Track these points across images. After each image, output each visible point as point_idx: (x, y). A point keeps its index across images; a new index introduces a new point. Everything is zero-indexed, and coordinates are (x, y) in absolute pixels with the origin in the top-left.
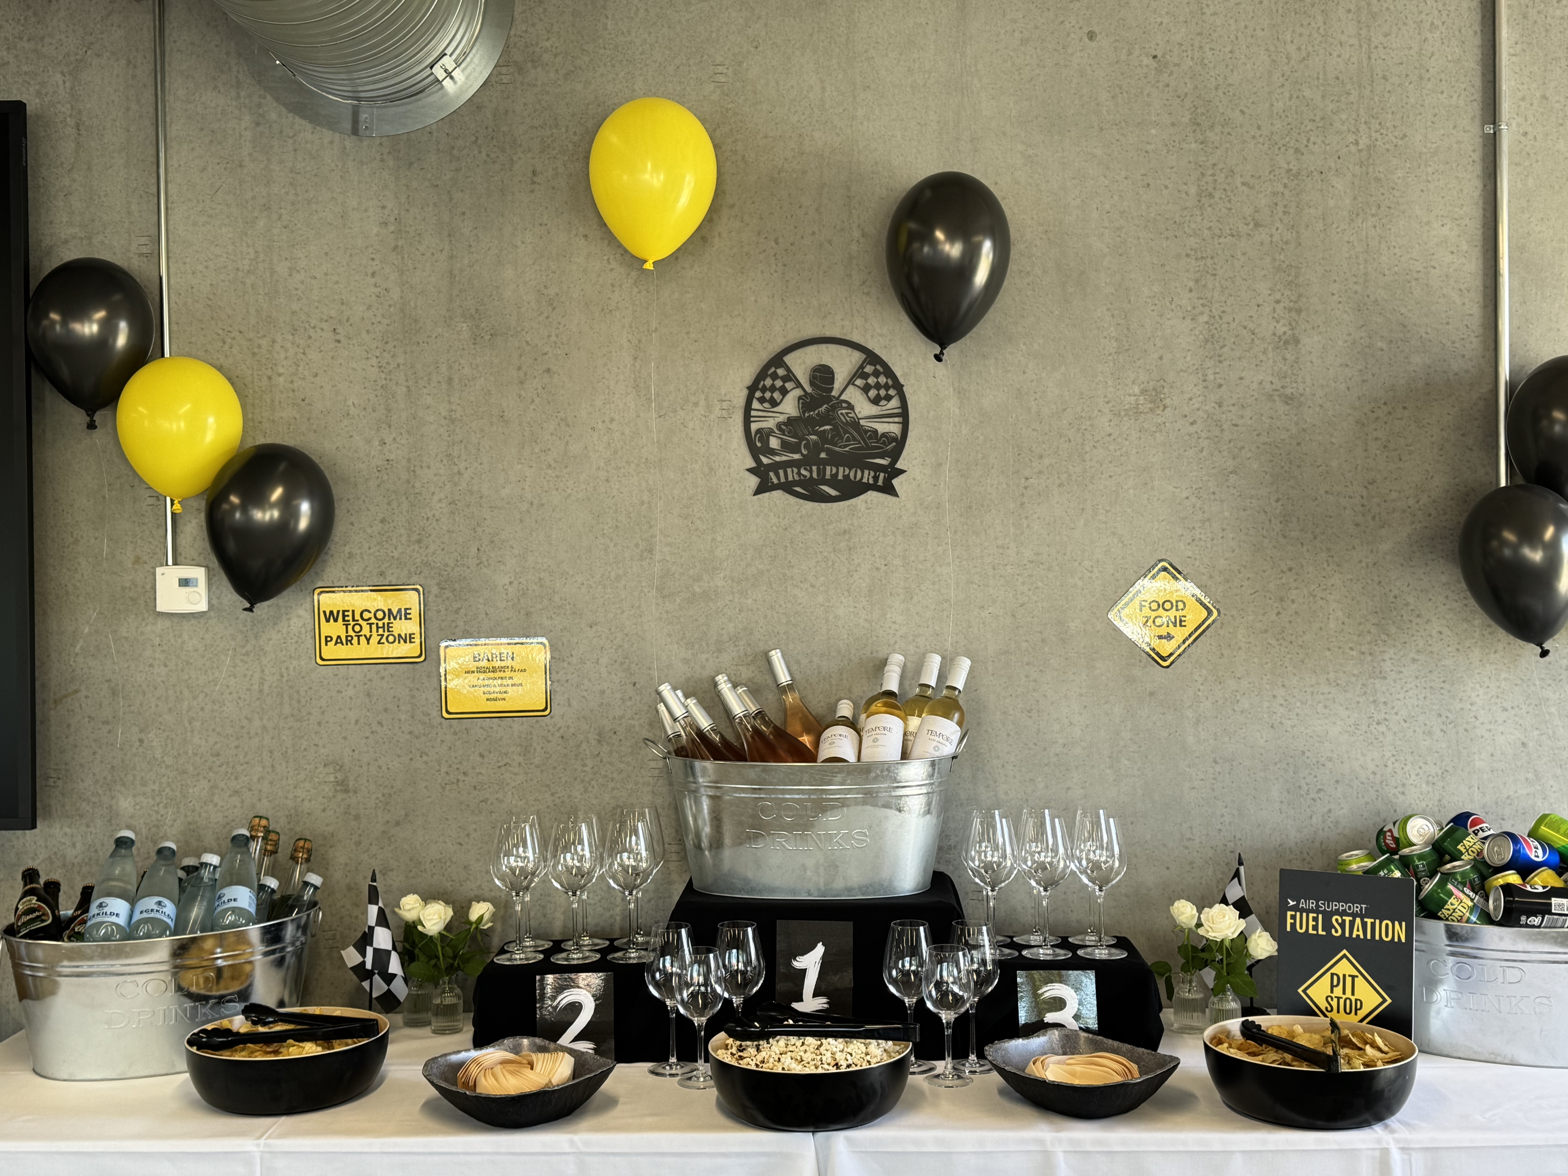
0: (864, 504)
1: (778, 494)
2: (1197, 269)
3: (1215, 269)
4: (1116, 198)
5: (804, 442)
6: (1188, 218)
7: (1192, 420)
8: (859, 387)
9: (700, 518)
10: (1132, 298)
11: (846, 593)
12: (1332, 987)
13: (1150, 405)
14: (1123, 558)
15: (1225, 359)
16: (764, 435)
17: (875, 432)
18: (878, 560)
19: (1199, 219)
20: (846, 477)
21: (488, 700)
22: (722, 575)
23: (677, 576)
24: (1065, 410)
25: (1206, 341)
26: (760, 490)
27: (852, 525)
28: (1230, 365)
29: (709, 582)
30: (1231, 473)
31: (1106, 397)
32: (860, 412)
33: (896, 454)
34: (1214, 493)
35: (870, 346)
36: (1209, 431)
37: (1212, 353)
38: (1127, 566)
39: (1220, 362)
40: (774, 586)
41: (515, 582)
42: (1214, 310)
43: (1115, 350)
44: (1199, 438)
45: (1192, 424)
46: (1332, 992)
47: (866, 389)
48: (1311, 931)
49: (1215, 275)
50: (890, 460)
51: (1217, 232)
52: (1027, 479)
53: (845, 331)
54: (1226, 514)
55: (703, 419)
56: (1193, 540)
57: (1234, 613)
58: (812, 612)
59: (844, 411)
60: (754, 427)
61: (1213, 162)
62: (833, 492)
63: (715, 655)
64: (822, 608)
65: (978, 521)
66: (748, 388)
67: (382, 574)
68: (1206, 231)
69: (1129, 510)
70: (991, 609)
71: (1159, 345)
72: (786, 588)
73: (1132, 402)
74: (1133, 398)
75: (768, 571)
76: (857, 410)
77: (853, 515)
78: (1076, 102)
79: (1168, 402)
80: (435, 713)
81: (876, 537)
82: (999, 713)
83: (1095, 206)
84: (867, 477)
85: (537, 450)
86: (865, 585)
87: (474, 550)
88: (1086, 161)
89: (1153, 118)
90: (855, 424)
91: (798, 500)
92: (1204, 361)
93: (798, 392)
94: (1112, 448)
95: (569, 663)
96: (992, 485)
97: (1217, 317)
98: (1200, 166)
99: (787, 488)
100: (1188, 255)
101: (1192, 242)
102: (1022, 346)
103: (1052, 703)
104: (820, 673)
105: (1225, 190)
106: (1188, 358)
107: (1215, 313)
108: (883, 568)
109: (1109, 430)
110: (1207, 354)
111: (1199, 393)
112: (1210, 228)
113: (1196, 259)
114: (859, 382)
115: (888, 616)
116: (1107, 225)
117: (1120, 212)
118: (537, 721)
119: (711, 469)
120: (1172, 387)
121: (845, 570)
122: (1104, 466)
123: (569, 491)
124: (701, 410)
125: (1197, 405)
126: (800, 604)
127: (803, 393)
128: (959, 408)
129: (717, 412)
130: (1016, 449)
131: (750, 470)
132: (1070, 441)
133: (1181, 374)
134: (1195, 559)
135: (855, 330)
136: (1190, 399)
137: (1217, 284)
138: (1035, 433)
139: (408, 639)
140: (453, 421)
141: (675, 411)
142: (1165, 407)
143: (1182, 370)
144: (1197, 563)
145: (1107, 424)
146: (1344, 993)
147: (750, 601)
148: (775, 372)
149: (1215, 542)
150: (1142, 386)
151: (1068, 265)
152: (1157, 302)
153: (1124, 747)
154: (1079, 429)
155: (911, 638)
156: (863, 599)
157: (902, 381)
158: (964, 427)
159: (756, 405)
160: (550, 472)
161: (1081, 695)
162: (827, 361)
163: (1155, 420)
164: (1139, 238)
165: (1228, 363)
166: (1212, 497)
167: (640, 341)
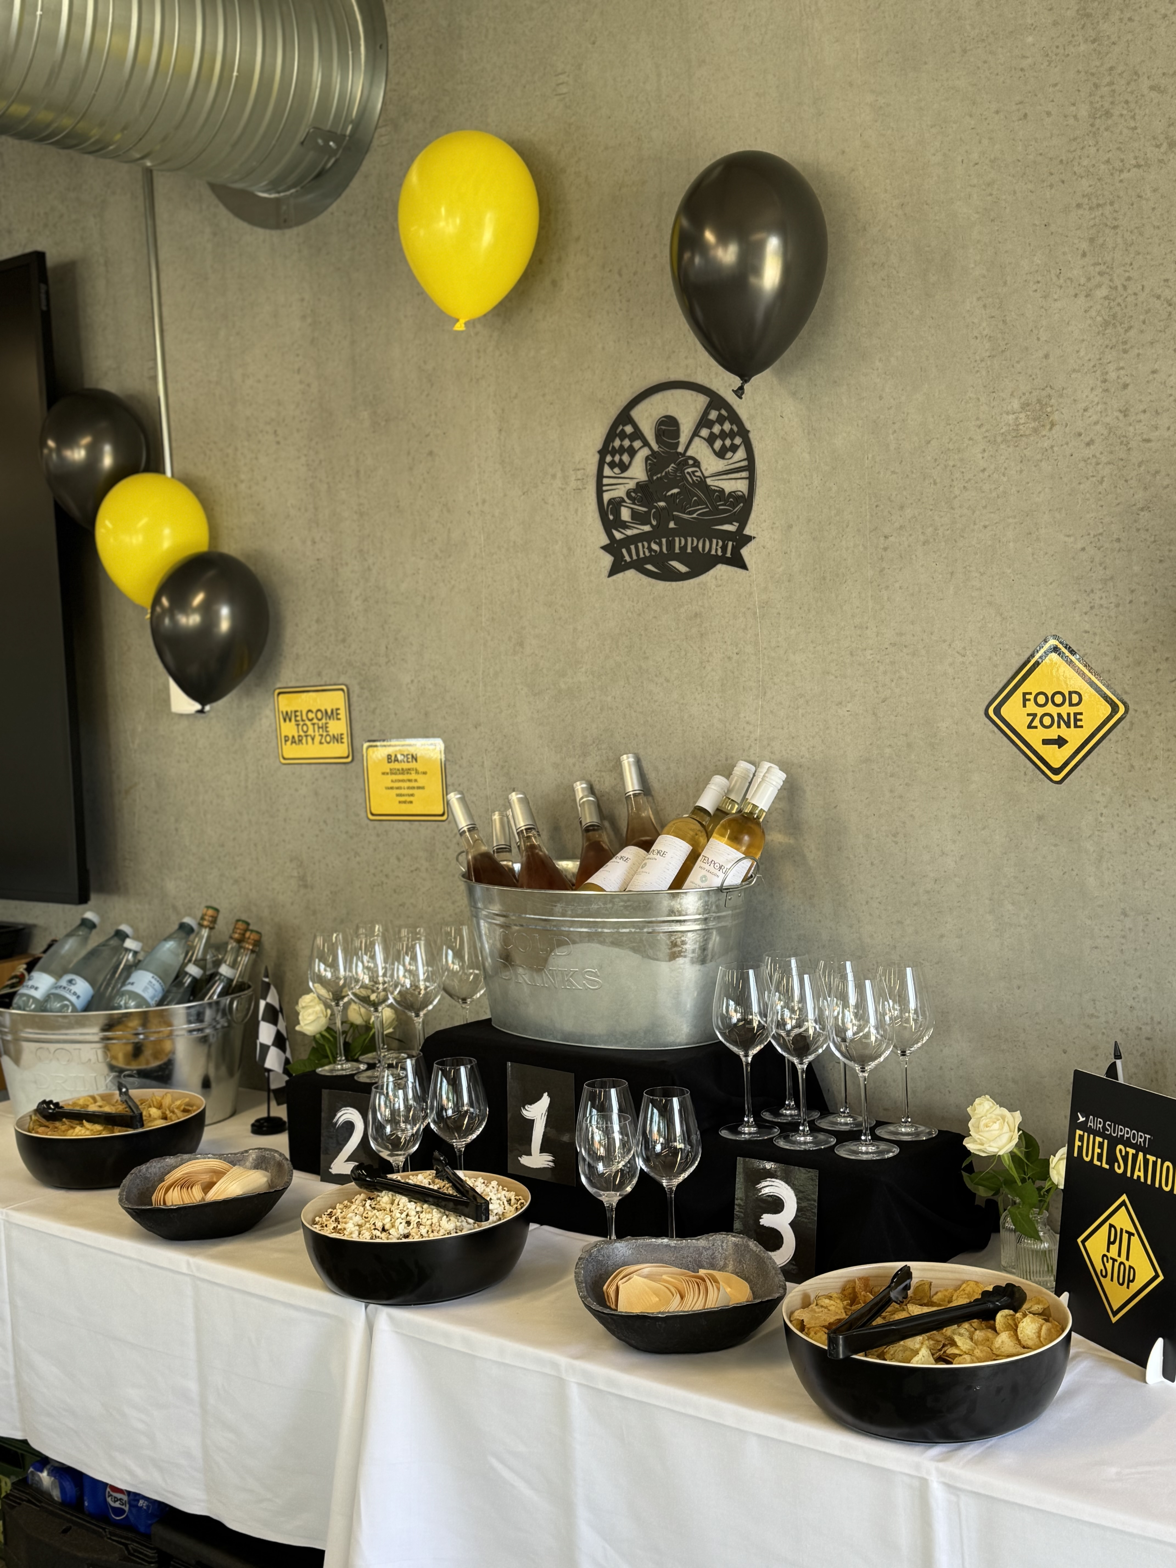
0: (714, 580)
1: (631, 574)
2: (1092, 223)
3: (1115, 219)
4: (985, 142)
5: (654, 510)
6: (1079, 152)
7: (1088, 439)
8: (704, 439)
9: (562, 606)
10: (1009, 278)
11: (699, 688)
12: (1110, 1243)
13: (1033, 425)
14: (1002, 636)
15: (1132, 347)
16: (616, 504)
17: (722, 491)
18: (730, 648)
19: (1093, 150)
20: (695, 549)
21: (400, 802)
22: (583, 670)
23: (545, 671)
24: (929, 442)
25: (1106, 324)
26: (614, 570)
27: (703, 606)
28: (1139, 355)
29: (573, 678)
30: (1142, 509)
31: (978, 419)
32: (706, 469)
33: (743, 518)
34: (1118, 540)
35: (714, 387)
36: (1111, 452)
37: (1114, 340)
38: (1007, 647)
39: (1125, 351)
40: (631, 681)
41: (416, 681)
42: (1115, 278)
43: (988, 354)
44: (1098, 464)
45: (1088, 444)
46: (1108, 1251)
47: (711, 440)
48: (1096, 1162)
49: (1115, 227)
50: (737, 524)
51: (1118, 164)
52: (886, 537)
53: (689, 371)
54: (1136, 569)
55: (561, 492)
56: (1092, 608)
57: (1148, 707)
58: (668, 711)
59: (690, 470)
60: (606, 497)
61: (1109, 66)
62: (683, 569)
63: (581, 759)
64: (677, 706)
65: (833, 595)
66: (599, 452)
67: (319, 674)
68: (1103, 167)
69: (1009, 571)
70: (850, 705)
71: (1043, 338)
72: (642, 682)
73: (1011, 422)
74: (1011, 417)
75: (625, 663)
76: (703, 468)
77: (704, 594)
78: (932, 23)
79: (1056, 417)
80: (363, 814)
81: (727, 620)
82: (861, 836)
83: (959, 159)
84: (715, 547)
85: (426, 541)
86: (717, 678)
87: (383, 648)
88: (947, 99)
89: (1029, 21)
90: (702, 483)
91: (650, 579)
92: (1103, 353)
93: (645, 452)
94: (986, 487)
95: (460, 766)
96: (847, 549)
97: (1120, 288)
98: (1093, 74)
99: (638, 566)
100: (1079, 206)
101: (1085, 184)
102: (878, 364)
103: (921, 826)
104: (677, 781)
105: (1127, 102)
106: (1082, 353)
107: (1118, 282)
108: (735, 657)
109: (982, 464)
110: (1107, 342)
111: (1096, 400)
112: (1108, 161)
113: (1091, 209)
114: (705, 432)
115: (742, 715)
116: (975, 181)
117: (991, 161)
118: (438, 827)
119: (570, 549)
120: (1061, 396)
121: (698, 661)
122: (978, 513)
123: (453, 582)
124: (558, 483)
125: (1095, 418)
126: (656, 701)
127: (650, 453)
128: (810, 453)
129: (573, 484)
130: (873, 499)
131: (605, 548)
132: (935, 483)
133: (1073, 376)
134: (1095, 634)
135: (699, 368)
136: (1085, 410)
137: (1119, 240)
138: (895, 476)
139: (337, 739)
140: (362, 514)
141: (536, 486)
142: (1053, 425)
143: (1074, 371)
144: (1097, 639)
145: (980, 456)
146: (1119, 1255)
147: (609, 699)
148: (623, 430)
149: (1121, 609)
150: (1023, 398)
151: (929, 246)
152: (1040, 279)
153: (1008, 887)
154: (946, 466)
155: (765, 743)
156: (716, 695)
157: (748, 425)
158: (815, 476)
159: (607, 471)
160: (437, 562)
161: (954, 817)
162: (673, 412)
163: (1039, 445)
164: (1015, 192)
165: (1136, 351)
166: (1116, 545)
167: (503, 410)
